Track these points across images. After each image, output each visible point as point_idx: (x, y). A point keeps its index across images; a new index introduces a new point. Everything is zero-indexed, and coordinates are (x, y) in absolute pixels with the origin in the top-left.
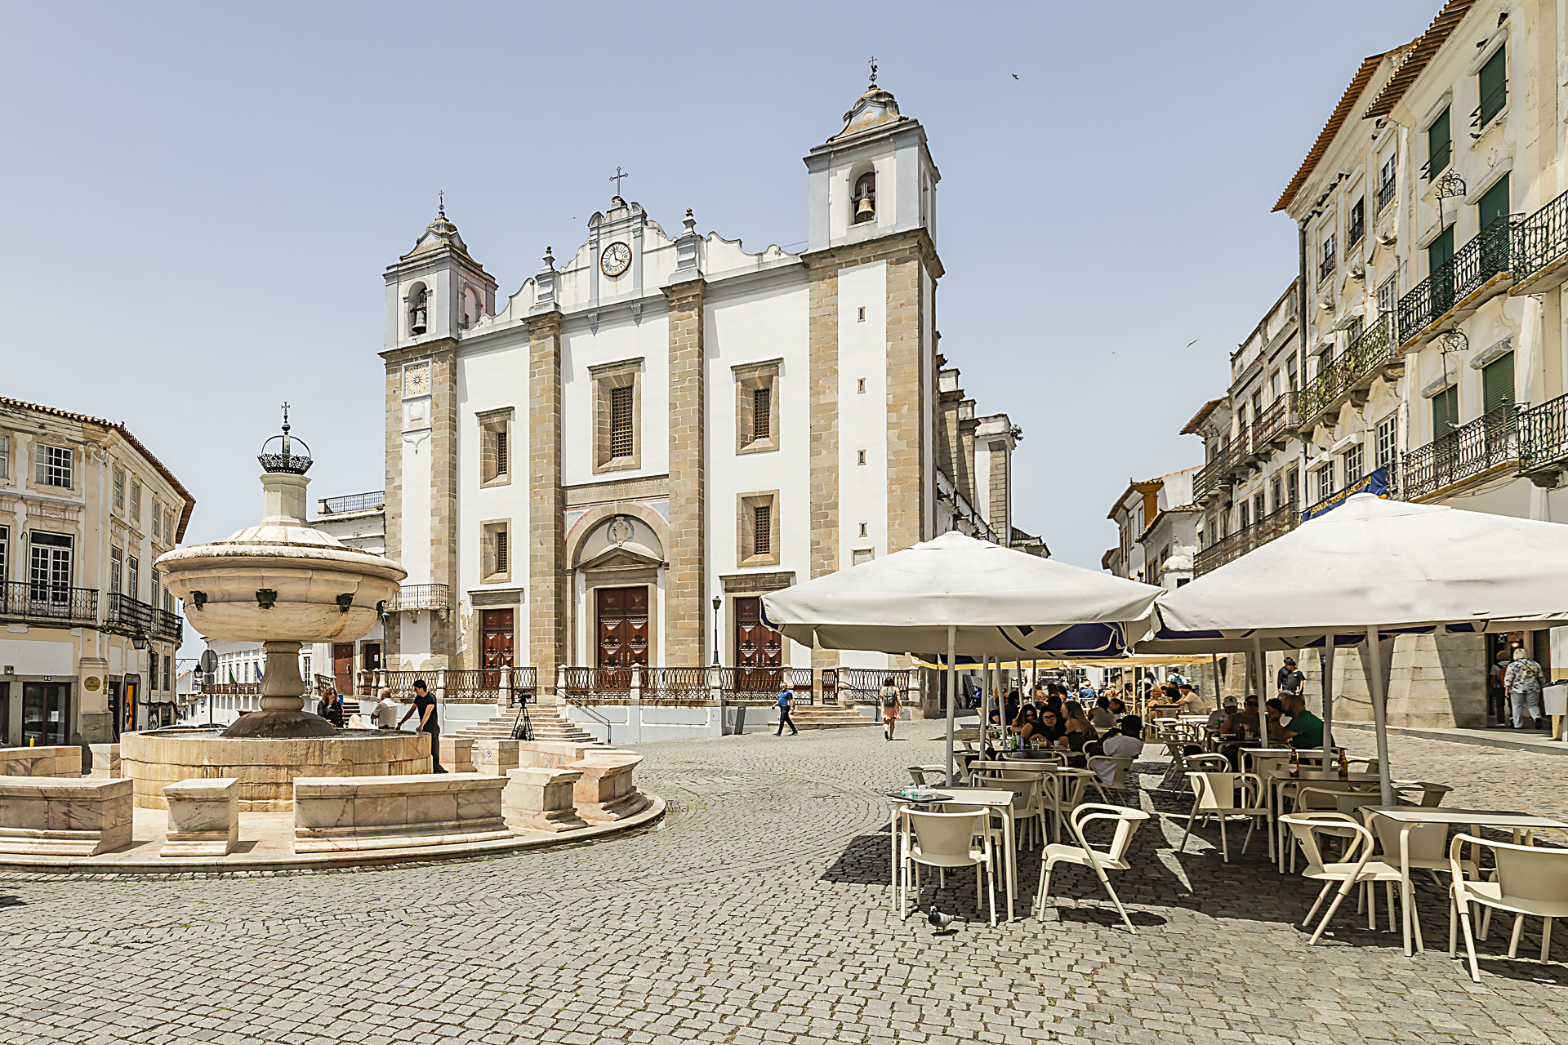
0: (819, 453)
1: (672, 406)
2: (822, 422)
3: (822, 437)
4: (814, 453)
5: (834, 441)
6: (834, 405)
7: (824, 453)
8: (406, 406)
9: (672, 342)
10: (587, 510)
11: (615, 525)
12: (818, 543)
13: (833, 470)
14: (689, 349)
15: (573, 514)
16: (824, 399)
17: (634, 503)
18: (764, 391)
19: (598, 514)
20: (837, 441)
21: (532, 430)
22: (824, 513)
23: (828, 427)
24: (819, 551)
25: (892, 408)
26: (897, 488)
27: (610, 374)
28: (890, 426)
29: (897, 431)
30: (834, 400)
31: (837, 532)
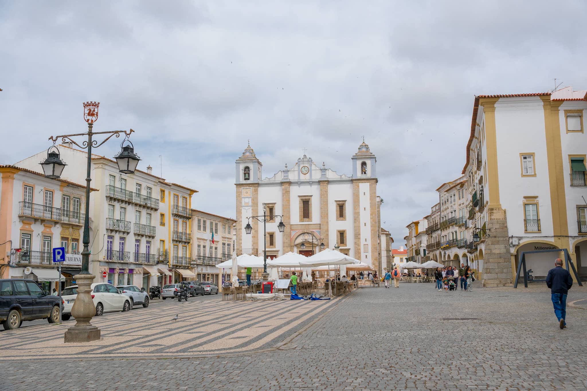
0: (356, 223)
2: (357, 216)
3: (356, 218)
6: (359, 213)
8: (243, 199)
9: (321, 193)
11: (305, 235)
12: (356, 242)
13: (359, 227)
15: (294, 231)
16: (357, 211)
17: (311, 230)
18: (342, 207)
19: (300, 232)
21: (282, 209)
22: (357, 236)
23: (358, 217)
24: (356, 244)
25: (371, 215)
26: (372, 231)
27: (304, 198)
28: (371, 218)
29: (372, 220)
30: (359, 211)
31: (360, 240)
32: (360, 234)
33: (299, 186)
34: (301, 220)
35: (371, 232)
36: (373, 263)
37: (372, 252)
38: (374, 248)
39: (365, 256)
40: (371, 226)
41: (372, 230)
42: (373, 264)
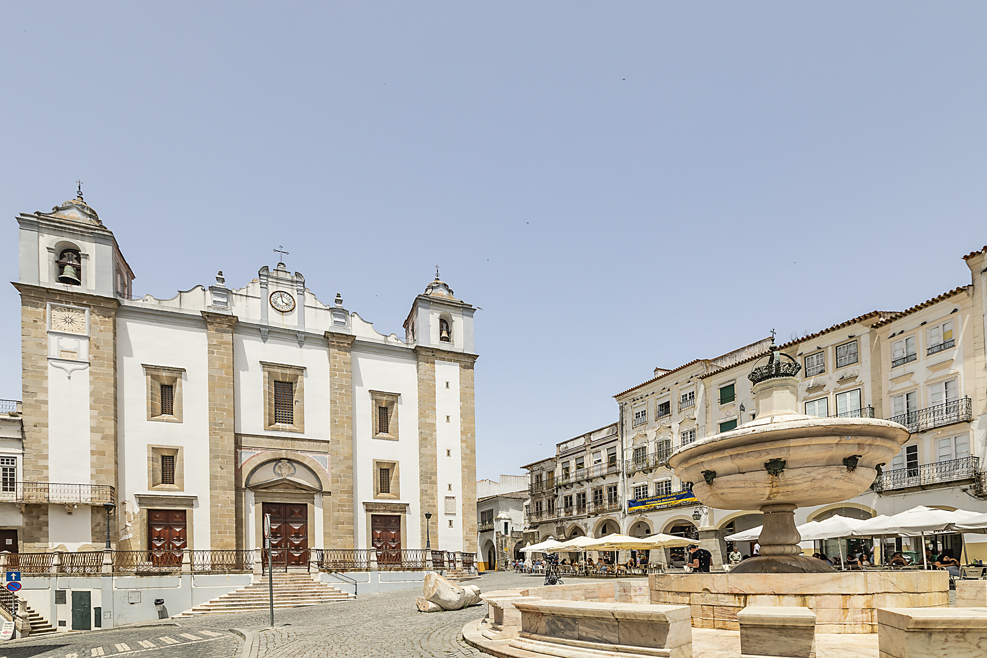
0: (425, 447)
1: (333, 402)
2: (426, 432)
3: (427, 436)
6: (434, 425)
7: (429, 447)
8: (53, 337)
9: (332, 365)
10: (259, 452)
11: (280, 464)
12: (425, 492)
14: (345, 373)
16: (428, 422)
18: (384, 408)
20: (436, 443)
21: (211, 390)
22: (428, 477)
23: (431, 435)
24: (426, 495)
28: (462, 441)
29: (465, 444)
30: (434, 423)
31: (437, 487)
32: (436, 474)
33: (264, 339)
34: (269, 428)
35: (463, 471)
36: (466, 537)
37: (464, 516)
38: (469, 505)
39: (448, 524)
40: (463, 458)
41: (463, 467)
42: (466, 540)
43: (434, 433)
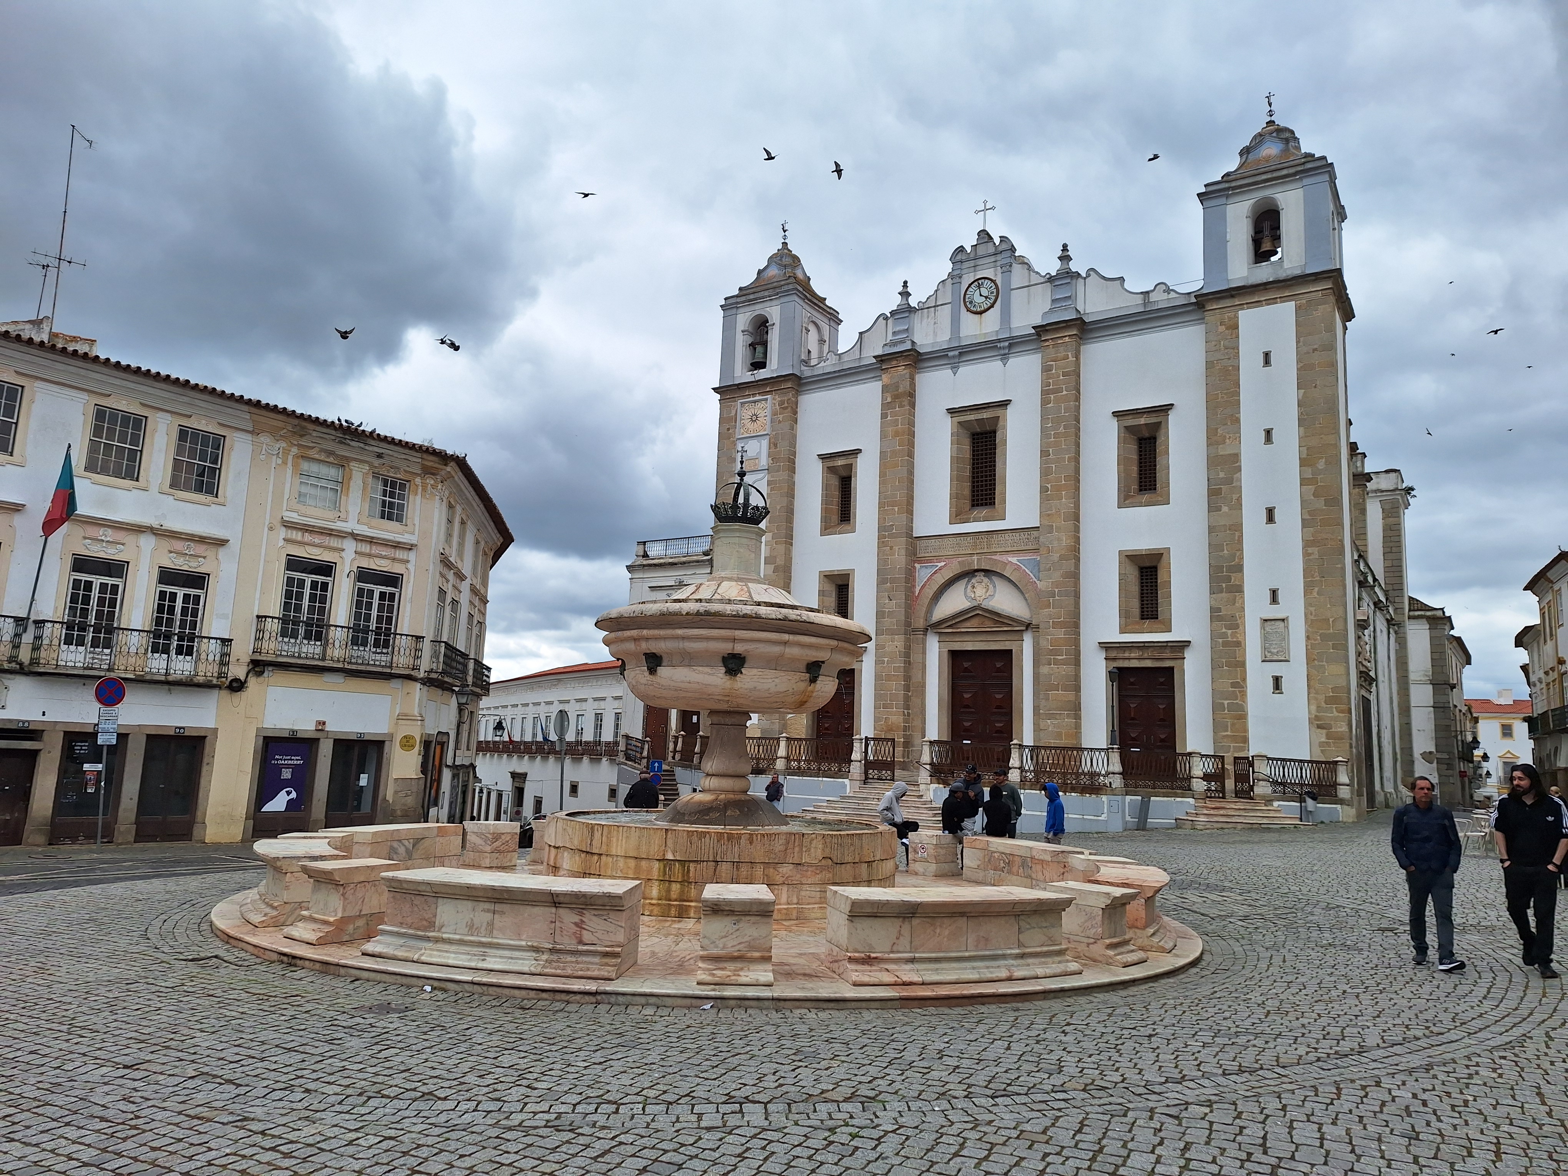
0: (1220, 510)
1: (1044, 453)
2: (1222, 475)
3: (1222, 489)
4: (1213, 508)
5: (1235, 497)
6: (1236, 457)
7: (1225, 509)
8: (742, 446)
9: (1045, 384)
10: (943, 564)
11: (973, 581)
12: (1219, 609)
13: (1237, 528)
14: (1065, 393)
15: (926, 567)
16: (1224, 450)
17: (997, 557)
18: (1149, 439)
19: (954, 568)
20: (1241, 496)
21: (882, 475)
22: (1225, 576)
23: (1229, 481)
24: (1220, 619)
25: (1303, 463)
26: (1314, 550)
27: (972, 417)
28: (1303, 482)
29: (1312, 488)
30: (1235, 451)
31: (1243, 598)
32: (1240, 568)
33: (955, 368)
34: (957, 516)
35: (1306, 554)
36: (1317, 718)
37: (1310, 660)
38: (1324, 637)
39: (1271, 683)
40: (1305, 524)
41: (1307, 544)
42: (1319, 727)
43: (1235, 476)
